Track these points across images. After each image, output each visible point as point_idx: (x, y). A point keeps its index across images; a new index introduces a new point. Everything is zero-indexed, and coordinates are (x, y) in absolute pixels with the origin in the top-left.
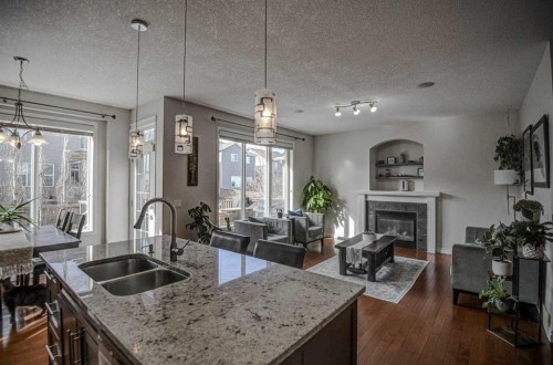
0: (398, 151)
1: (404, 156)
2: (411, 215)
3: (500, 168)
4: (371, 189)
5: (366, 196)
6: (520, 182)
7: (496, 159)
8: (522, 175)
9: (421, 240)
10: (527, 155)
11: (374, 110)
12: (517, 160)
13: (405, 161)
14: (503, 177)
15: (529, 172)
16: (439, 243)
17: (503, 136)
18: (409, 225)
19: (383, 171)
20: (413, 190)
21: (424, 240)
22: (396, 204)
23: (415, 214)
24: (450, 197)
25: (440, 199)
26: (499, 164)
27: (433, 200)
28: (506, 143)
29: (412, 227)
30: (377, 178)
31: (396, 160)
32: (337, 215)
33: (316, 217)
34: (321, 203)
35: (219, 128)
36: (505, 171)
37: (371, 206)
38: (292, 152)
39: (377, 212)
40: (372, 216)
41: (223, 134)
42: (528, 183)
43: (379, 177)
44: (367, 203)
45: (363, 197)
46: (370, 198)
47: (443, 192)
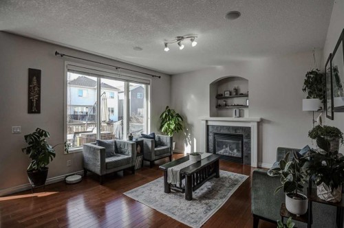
0: (232, 86)
1: (236, 90)
2: (239, 136)
3: (308, 98)
4: (211, 116)
5: (207, 121)
6: (323, 109)
7: (304, 90)
8: (325, 102)
9: (247, 156)
10: (329, 86)
11: (194, 44)
12: (320, 90)
13: (237, 93)
14: (310, 104)
15: (330, 100)
16: (260, 159)
17: (310, 70)
18: (238, 144)
19: (222, 102)
20: (243, 116)
21: (249, 157)
22: (228, 128)
23: (242, 136)
24: (269, 122)
25: (260, 123)
26: (306, 94)
27: (256, 124)
28: (312, 76)
29: (240, 146)
30: (216, 107)
31: (231, 94)
32: (186, 137)
33: (166, 139)
34: (172, 127)
35: (66, 63)
36: (312, 100)
37: (210, 130)
38: (149, 86)
39: (215, 134)
40: (211, 138)
41: (71, 68)
42: (330, 110)
43: (219, 106)
44: (208, 127)
45: (204, 122)
46: (210, 123)
47: (263, 117)
